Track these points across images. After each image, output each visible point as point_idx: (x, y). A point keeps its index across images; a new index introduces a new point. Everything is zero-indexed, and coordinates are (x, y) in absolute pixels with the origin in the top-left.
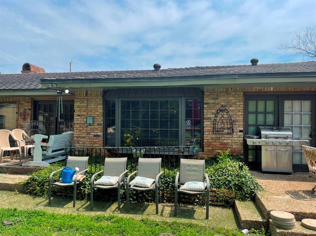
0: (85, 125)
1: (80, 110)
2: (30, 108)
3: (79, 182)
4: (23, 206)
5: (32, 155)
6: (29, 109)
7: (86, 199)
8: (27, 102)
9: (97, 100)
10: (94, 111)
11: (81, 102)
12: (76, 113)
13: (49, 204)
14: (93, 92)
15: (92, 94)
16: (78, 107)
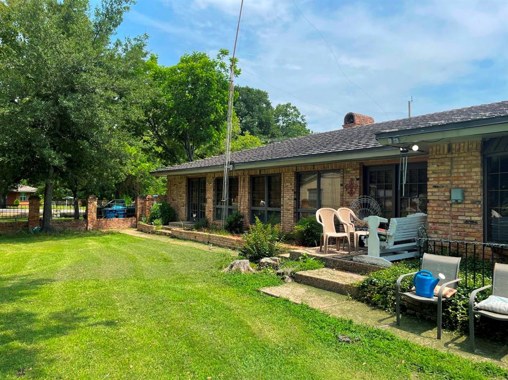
0: (448, 202)
1: (438, 178)
2: (358, 177)
3: (445, 299)
4: (360, 318)
5: (365, 246)
6: (357, 179)
7: (458, 329)
8: (354, 169)
9: (471, 158)
10: (465, 178)
11: (439, 164)
12: (432, 183)
13: (397, 324)
14: (462, 145)
15: (459, 148)
16: (434, 173)
